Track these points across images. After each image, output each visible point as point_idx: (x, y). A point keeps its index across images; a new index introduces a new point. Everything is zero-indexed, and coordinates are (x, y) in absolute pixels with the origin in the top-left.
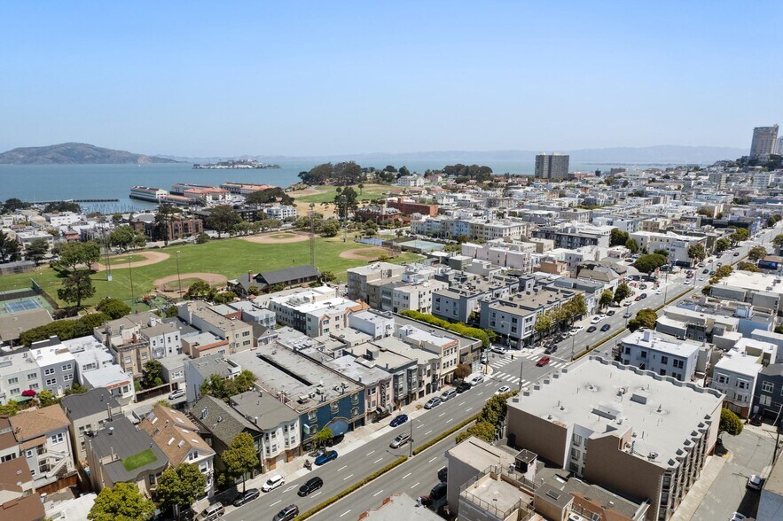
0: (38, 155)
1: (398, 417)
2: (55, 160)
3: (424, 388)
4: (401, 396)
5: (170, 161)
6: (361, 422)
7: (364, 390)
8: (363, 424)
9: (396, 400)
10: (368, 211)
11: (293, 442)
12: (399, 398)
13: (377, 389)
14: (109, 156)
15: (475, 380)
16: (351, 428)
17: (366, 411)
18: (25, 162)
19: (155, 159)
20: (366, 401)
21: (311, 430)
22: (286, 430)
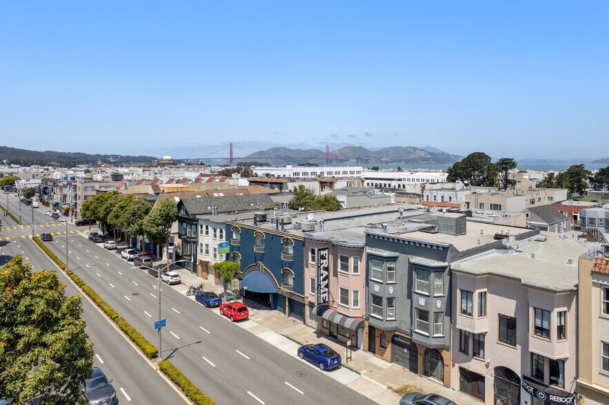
7: (304, 244)
17: (307, 294)
20: (306, 270)
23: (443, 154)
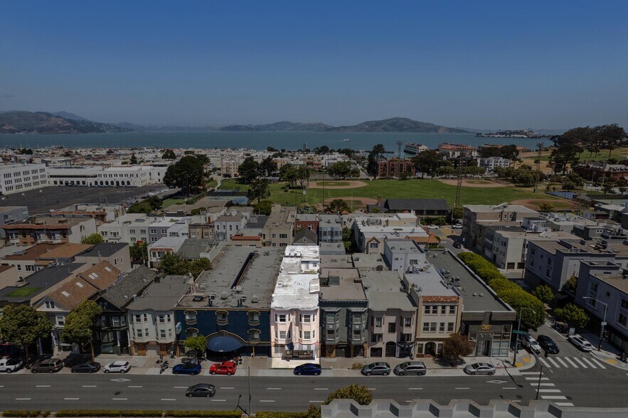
0: (376, 126)
2: (385, 129)
5: (462, 131)
7: (269, 313)
8: (270, 355)
14: (419, 127)
17: (273, 340)
18: (368, 131)
19: (451, 130)
20: (272, 327)
23: (83, 122)
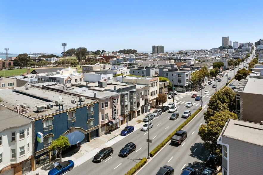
1: (127, 127)
3: (140, 109)
4: (127, 111)
6: (96, 134)
7: (98, 103)
8: (98, 136)
9: (122, 115)
10: (91, 58)
11: (22, 153)
12: (125, 114)
13: (109, 104)
15: (170, 104)
16: (87, 139)
17: (100, 123)
20: (100, 114)
21: (46, 139)
22: (14, 139)
